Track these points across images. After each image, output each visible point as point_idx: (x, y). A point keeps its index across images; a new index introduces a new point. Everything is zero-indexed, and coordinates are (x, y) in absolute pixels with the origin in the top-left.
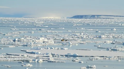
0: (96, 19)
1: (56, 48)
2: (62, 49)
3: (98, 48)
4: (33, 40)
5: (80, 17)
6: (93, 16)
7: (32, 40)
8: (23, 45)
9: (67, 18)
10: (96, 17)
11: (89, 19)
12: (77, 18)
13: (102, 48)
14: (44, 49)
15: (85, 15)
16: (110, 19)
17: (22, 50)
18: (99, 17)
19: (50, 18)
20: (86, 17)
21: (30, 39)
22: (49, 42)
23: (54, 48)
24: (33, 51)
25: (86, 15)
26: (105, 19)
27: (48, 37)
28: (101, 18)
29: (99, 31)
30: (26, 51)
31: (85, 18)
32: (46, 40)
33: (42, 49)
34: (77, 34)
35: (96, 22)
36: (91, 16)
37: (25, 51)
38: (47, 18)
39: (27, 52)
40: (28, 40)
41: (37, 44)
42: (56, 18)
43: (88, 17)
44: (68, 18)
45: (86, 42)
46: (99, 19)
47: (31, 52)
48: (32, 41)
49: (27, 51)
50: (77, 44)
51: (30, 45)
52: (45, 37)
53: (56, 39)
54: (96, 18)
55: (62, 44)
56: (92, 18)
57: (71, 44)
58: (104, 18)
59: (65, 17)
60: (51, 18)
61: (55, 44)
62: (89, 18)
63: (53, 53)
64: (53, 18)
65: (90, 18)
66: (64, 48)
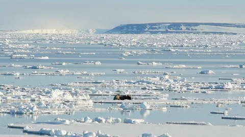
0: (184, 35)
1: (110, 121)
2: (127, 122)
3: (223, 118)
4: (33, 96)
5: (135, 30)
6: (175, 27)
7: (30, 97)
8: (9, 113)
9: (96, 33)
10: (184, 28)
11: (164, 36)
12: (127, 33)
13: (235, 119)
14: (73, 121)
15: (150, 24)
16: (223, 35)
17: (12, 125)
18: (193, 27)
19: (45, 31)
20: (153, 28)
21: (21, 93)
22: (79, 102)
23: (104, 121)
24: (44, 129)
25: (155, 24)
26: (212, 35)
27: (73, 89)
28: (198, 33)
29: (210, 72)
30: (23, 128)
31: (152, 33)
32: (69, 97)
33: (67, 122)
34: (152, 80)
35: (186, 45)
36: (169, 27)
37: (20, 128)
38: (36, 31)
39: (25, 132)
40: (19, 98)
41: (46, 108)
42: (64, 32)
43: (159, 28)
44: (99, 31)
45: (190, 101)
46: (192, 35)
47: (38, 130)
48: (29, 99)
49: (27, 128)
50: (165, 109)
51: (31, 111)
52: (65, 87)
53: (97, 93)
54: (184, 32)
55: (121, 107)
56: (171, 32)
57: (148, 107)
58: (206, 33)
59: (91, 31)
60: (49, 31)
61: (98, 110)
62: (162, 32)
63: (100, 133)
64: (54, 31)
65: (166, 32)
66: (133, 120)
